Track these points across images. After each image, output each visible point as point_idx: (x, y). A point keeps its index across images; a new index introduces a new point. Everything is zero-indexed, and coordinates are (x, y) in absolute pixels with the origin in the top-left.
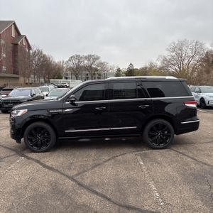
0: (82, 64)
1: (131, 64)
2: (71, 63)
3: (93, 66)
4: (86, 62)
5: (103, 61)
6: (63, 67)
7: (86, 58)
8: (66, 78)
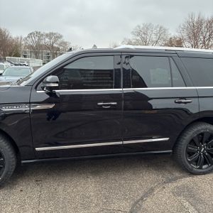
0: (42, 42)
1: (95, 46)
2: (30, 40)
3: (55, 45)
4: (47, 40)
5: (65, 41)
6: (21, 45)
7: (47, 35)
8: (25, 56)
